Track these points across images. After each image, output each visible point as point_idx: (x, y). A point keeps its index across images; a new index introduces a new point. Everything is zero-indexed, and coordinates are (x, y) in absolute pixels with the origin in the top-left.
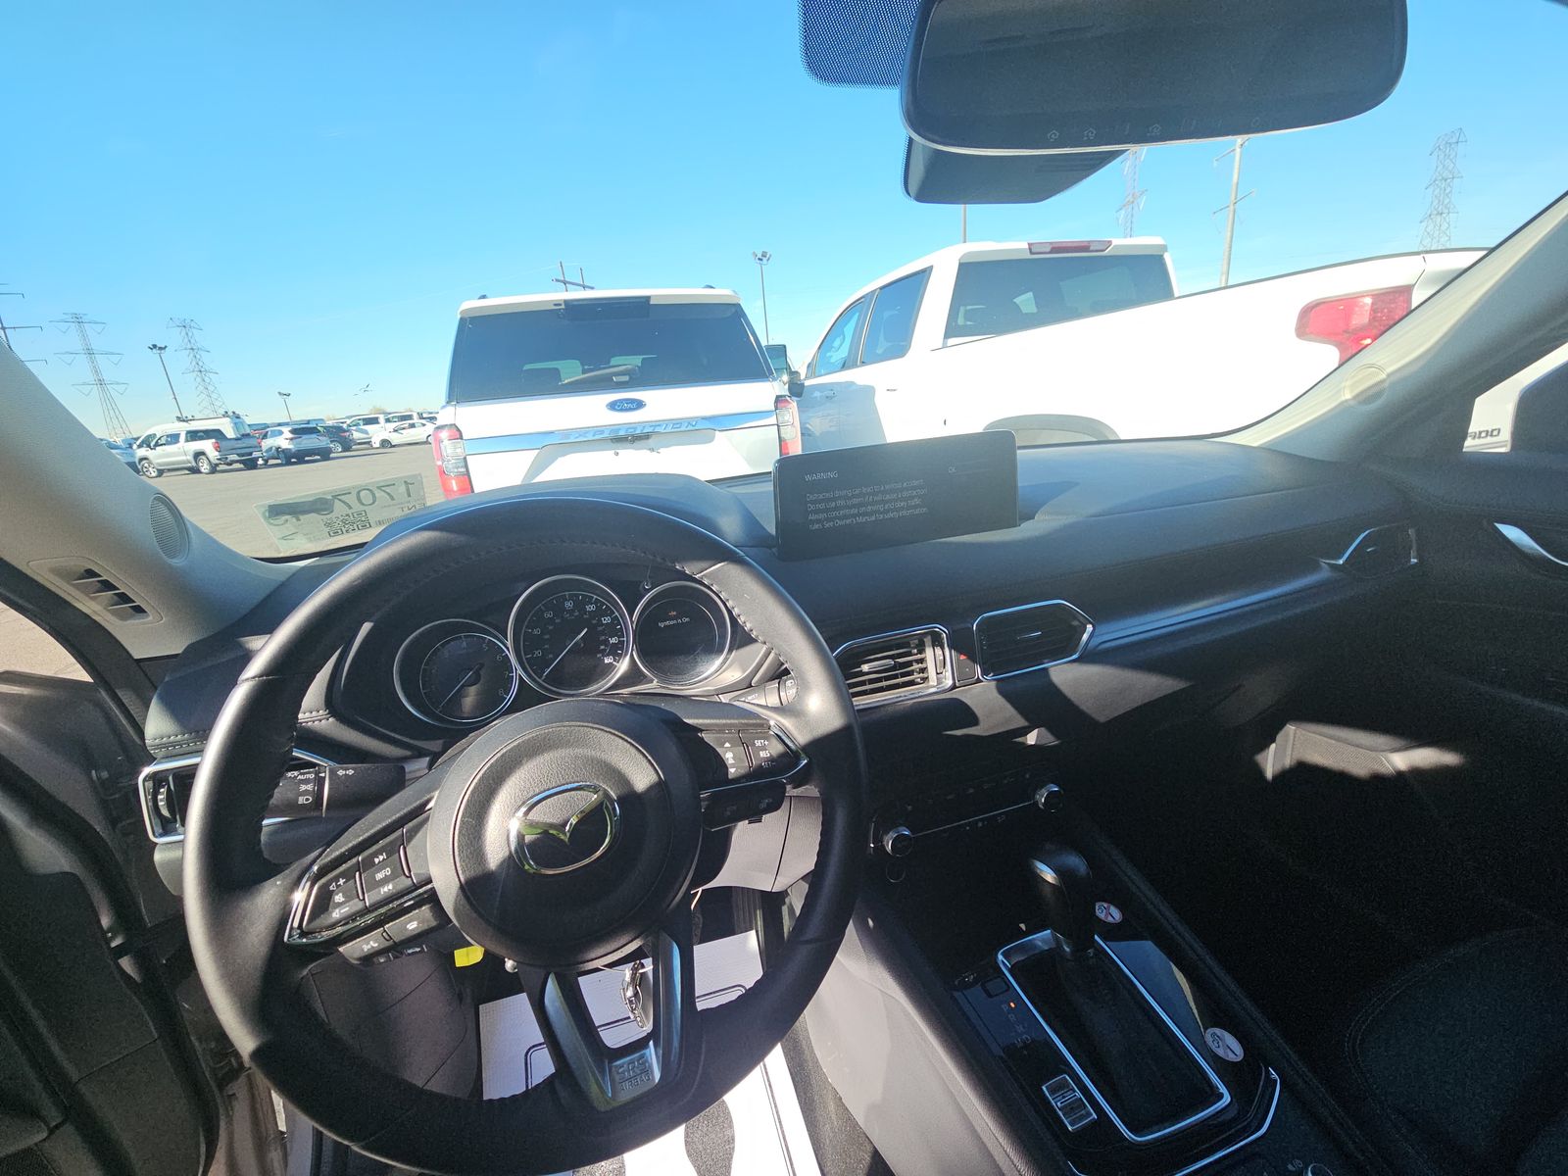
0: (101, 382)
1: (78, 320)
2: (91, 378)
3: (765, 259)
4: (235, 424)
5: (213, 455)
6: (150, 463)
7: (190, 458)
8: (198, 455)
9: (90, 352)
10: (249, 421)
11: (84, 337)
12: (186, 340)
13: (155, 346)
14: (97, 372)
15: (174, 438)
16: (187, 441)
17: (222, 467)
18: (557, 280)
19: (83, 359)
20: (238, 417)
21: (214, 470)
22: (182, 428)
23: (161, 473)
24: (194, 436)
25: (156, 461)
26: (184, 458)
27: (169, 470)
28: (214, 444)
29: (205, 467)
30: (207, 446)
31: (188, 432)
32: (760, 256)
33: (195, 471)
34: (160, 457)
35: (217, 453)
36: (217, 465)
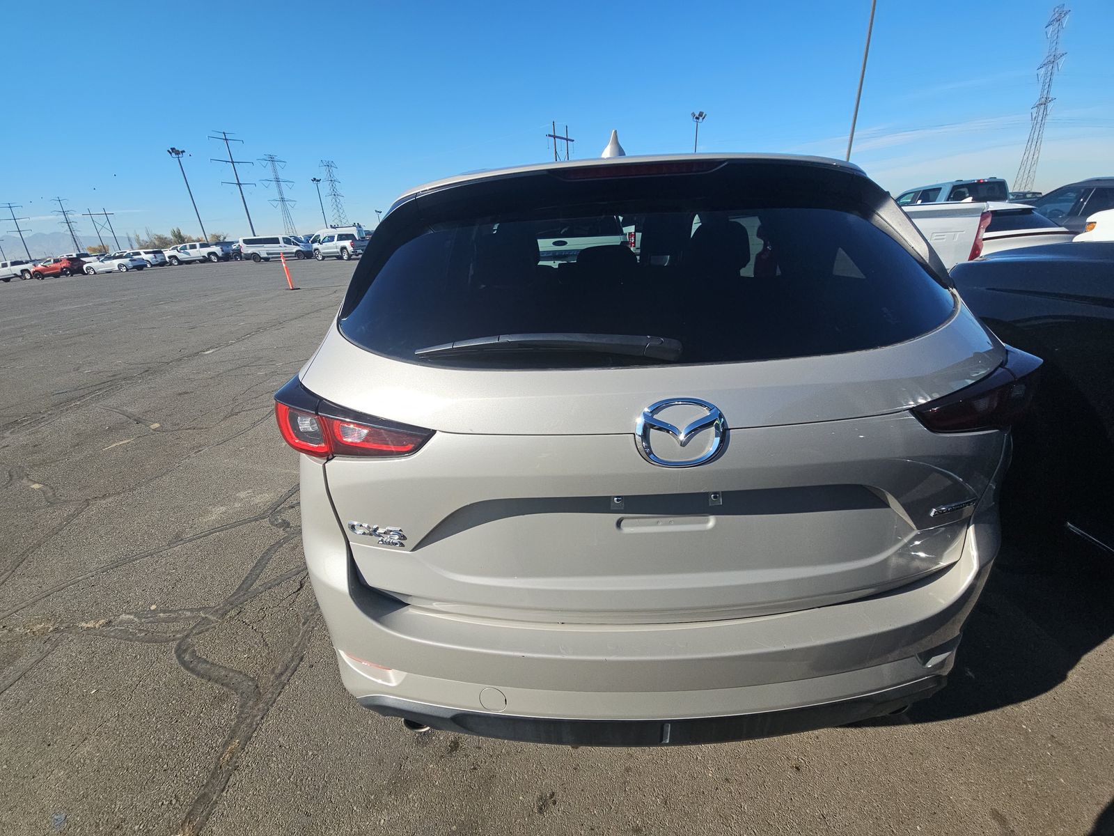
0: (283, 200)
1: (272, 159)
2: (278, 197)
3: (701, 118)
4: (359, 231)
5: (350, 249)
6: (319, 252)
7: (339, 250)
8: (343, 248)
9: (278, 180)
10: (365, 229)
11: (275, 171)
12: (328, 175)
13: (315, 179)
14: (281, 193)
15: (331, 239)
16: (338, 240)
17: (354, 257)
18: (550, 136)
19: (274, 184)
20: (360, 227)
21: (349, 258)
22: (336, 233)
23: (324, 258)
24: (341, 237)
25: (322, 251)
26: (336, 250)
27: (328, 257)
28: (351, 243)
29: (345, 257)
30: (347, 243)
31: (339, 235)
32: (697, 115)
33: (340, 258)
34: (325, 249)
35: (352, 248)
36: (352, 255)
